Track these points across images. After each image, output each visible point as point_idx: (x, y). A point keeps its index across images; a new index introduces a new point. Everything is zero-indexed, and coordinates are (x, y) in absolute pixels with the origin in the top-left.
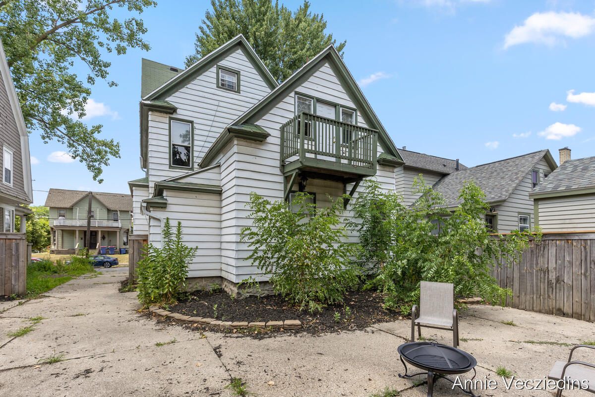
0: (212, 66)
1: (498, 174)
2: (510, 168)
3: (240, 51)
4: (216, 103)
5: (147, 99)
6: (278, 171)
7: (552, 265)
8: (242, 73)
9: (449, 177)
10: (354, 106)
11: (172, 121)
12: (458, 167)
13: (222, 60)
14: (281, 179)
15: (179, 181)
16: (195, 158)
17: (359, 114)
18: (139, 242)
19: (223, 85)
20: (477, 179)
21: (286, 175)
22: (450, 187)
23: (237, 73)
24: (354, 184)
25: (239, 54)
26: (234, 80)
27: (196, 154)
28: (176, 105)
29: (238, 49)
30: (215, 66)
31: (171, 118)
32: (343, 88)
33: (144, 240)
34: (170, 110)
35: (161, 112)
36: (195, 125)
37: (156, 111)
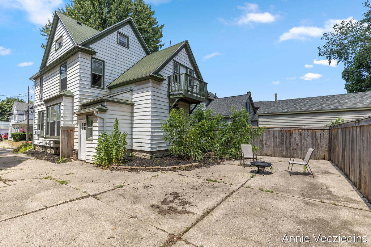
0: (115, 31)
1: (234, 102)
2: (238, 100)
3: (128, 25)
4: (117, 52)
5: (80, 45)
6: (166, 97)
7: (264, 139)
8: (130, 38)
9: (213, 101)
10: (193, 69)
11: (92, 59)
12: (215, 97)
13: (119, 29)
14: (167, 101)
15: (113, 97)
16: (105, 83)
17: (194, 73)
18: (68, 131)
19: (120, 42)
20: (226, 103)
21: (170, 99)
22: (215, 106)
23: (127, 38)
24: (195, 105)
25: (128, 27)
26: (126, 41)
27: (106, 80)
28: (96, 51)
29: (128, 24)
30: (116, 31)
31: (92, 58)
32: (190, 60)
33: (71, 130)
34: (92, 53)
35: (86, 53)
36: (105, 63)
37: (84, 52)
